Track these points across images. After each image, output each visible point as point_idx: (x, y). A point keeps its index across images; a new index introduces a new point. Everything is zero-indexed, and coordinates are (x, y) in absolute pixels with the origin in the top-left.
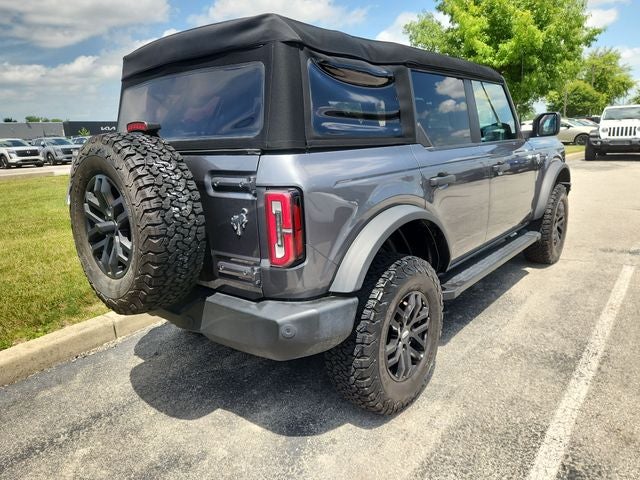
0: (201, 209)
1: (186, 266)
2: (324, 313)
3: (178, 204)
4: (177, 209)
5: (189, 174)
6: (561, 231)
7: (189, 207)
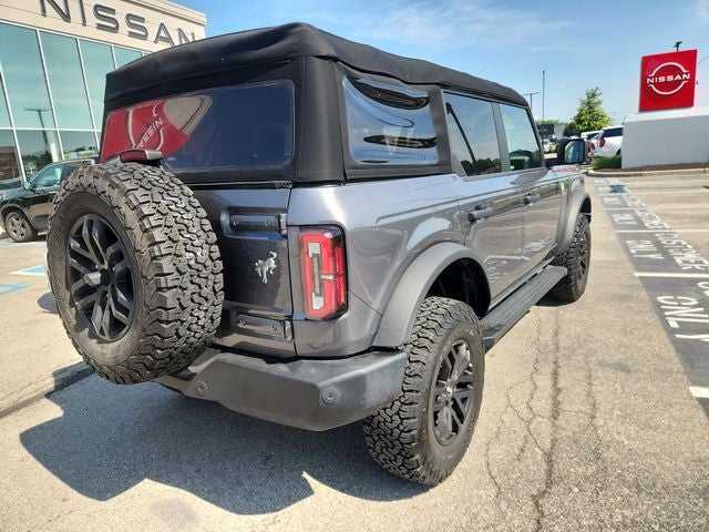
0: (217, 254)
1: (201, 323)
2: (372, 373)
3: (191, 249)
4: (191, 254)
5: (203, 212)
6: (584, 266)
7: (206, 251)
